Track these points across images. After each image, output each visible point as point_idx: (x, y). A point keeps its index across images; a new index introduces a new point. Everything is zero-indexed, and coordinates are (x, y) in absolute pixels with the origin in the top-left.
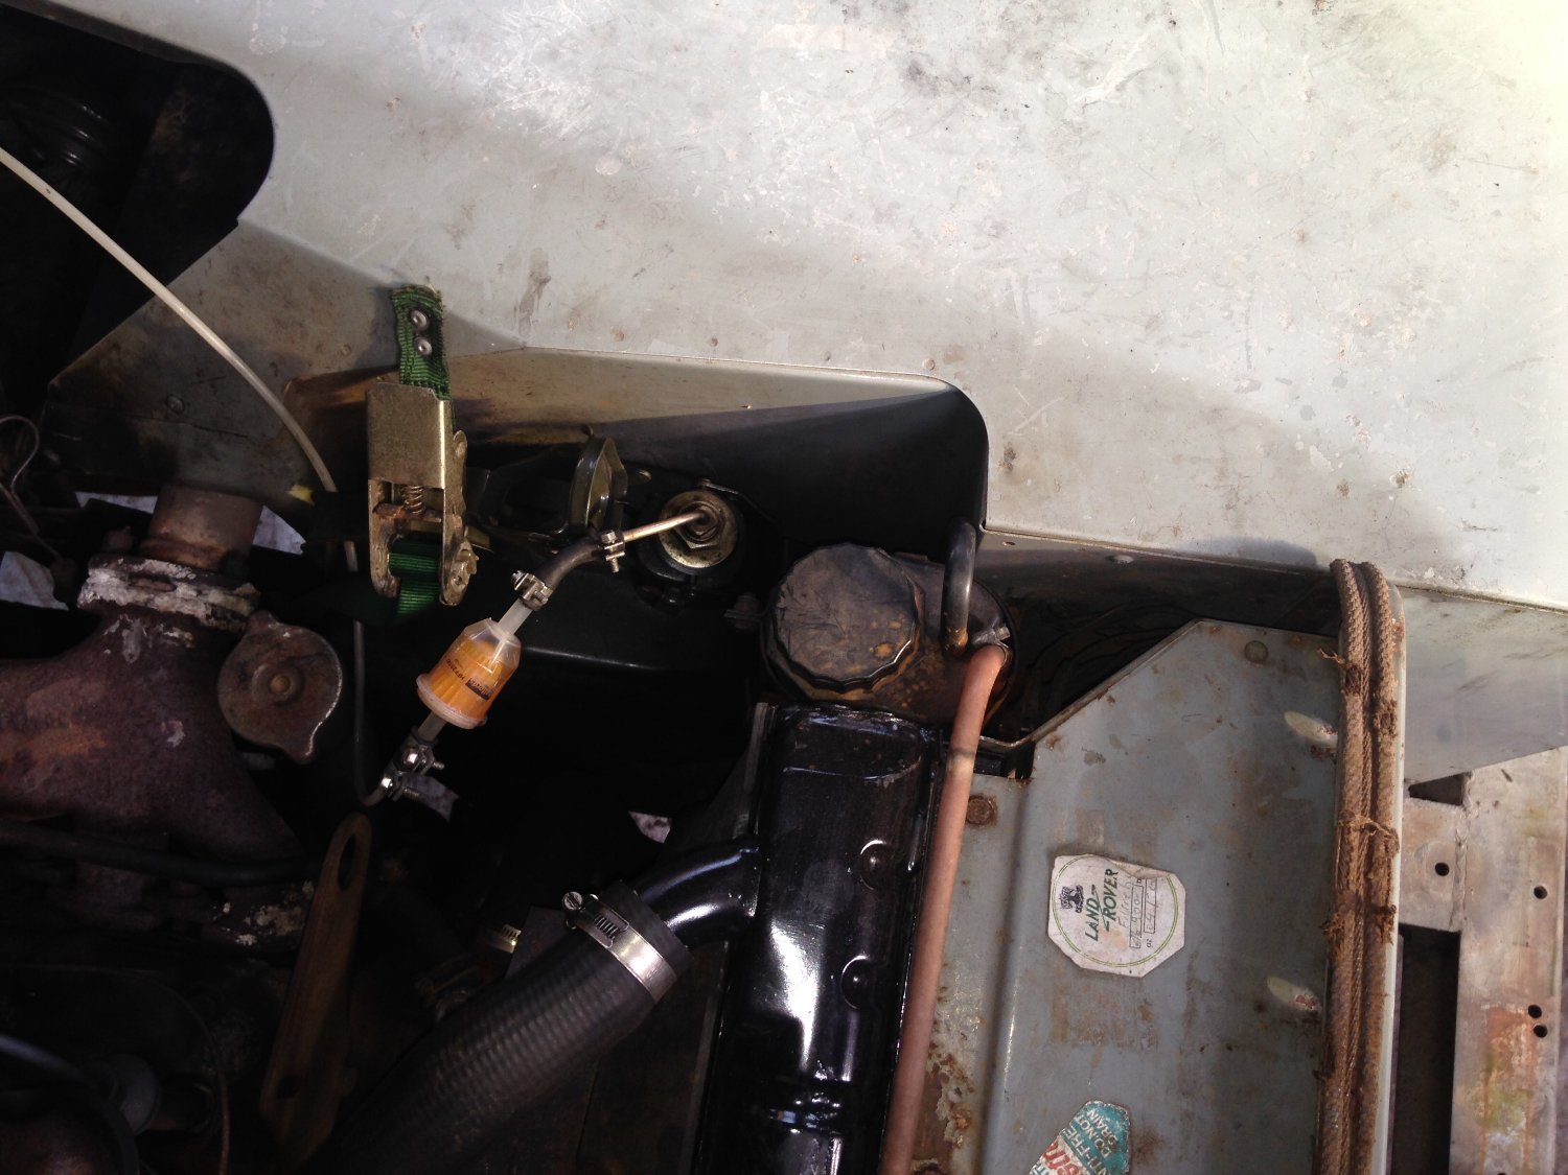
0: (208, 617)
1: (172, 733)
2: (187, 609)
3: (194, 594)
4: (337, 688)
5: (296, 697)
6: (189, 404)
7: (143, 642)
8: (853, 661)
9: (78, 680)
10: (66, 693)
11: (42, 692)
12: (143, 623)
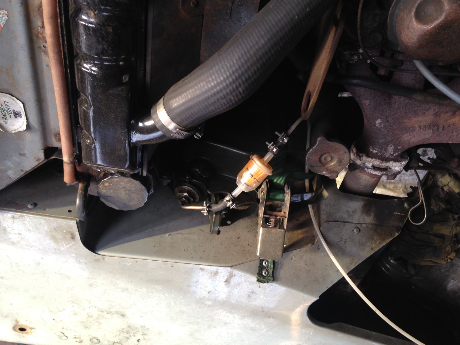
0: (362, 156)
1: (380, 123)
2: (369, 159)
3: (366, 163)
5: (322, 155)
6: (352, 231)
7: (386, 150)
8: (117, 181)
9: (411, 141)
10: (417, 137)
11: (425, 138)
12: (385, 155)
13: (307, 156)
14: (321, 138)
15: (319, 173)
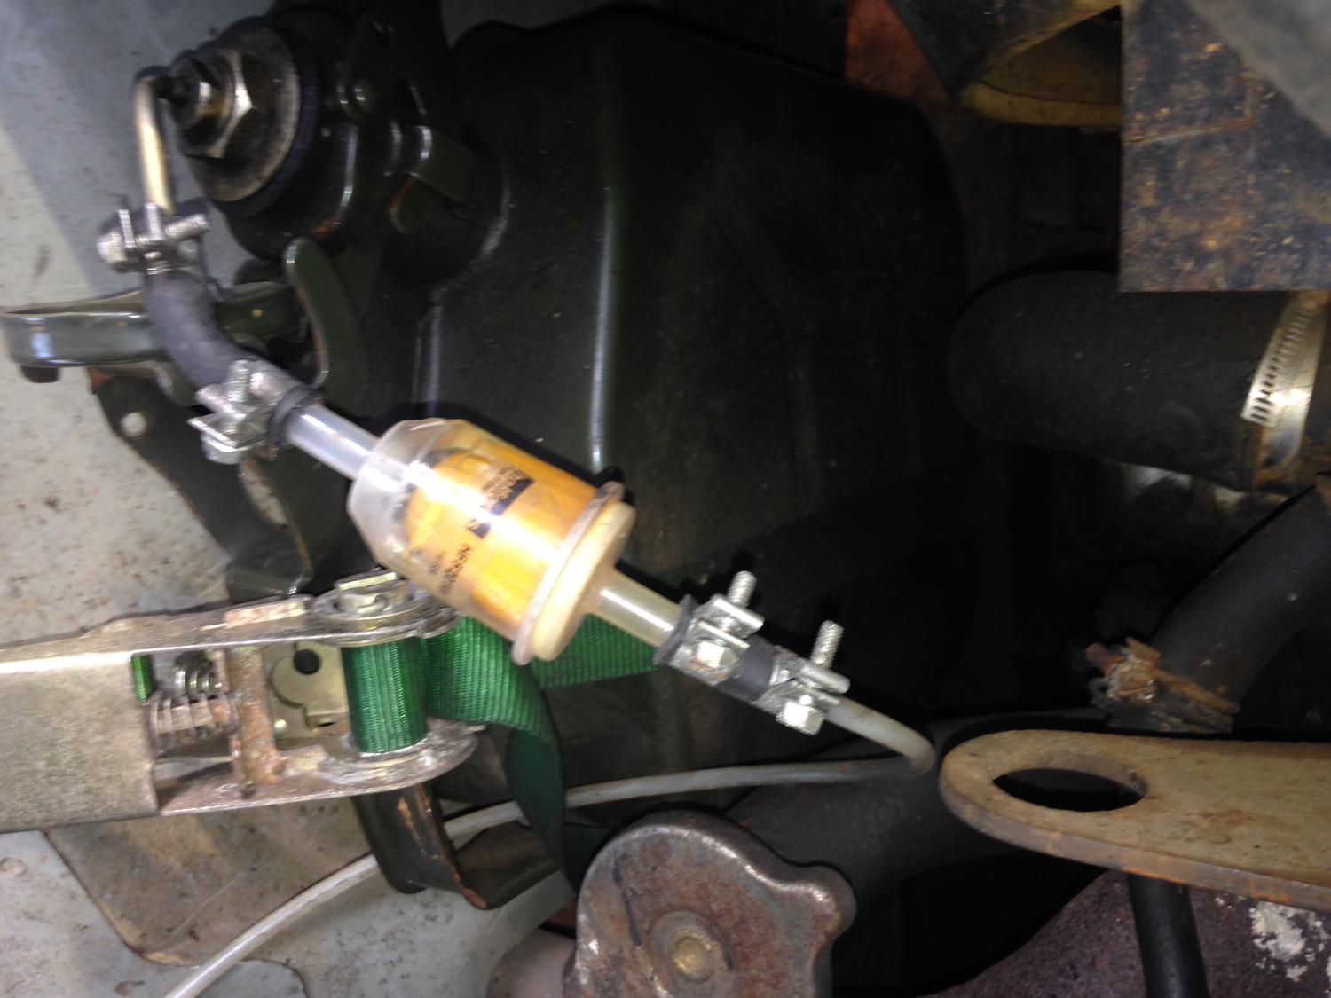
4: (673, 836)
5: (711, 922)
13: (685, 833)
14: (829, 911)
15: (582, 918)
